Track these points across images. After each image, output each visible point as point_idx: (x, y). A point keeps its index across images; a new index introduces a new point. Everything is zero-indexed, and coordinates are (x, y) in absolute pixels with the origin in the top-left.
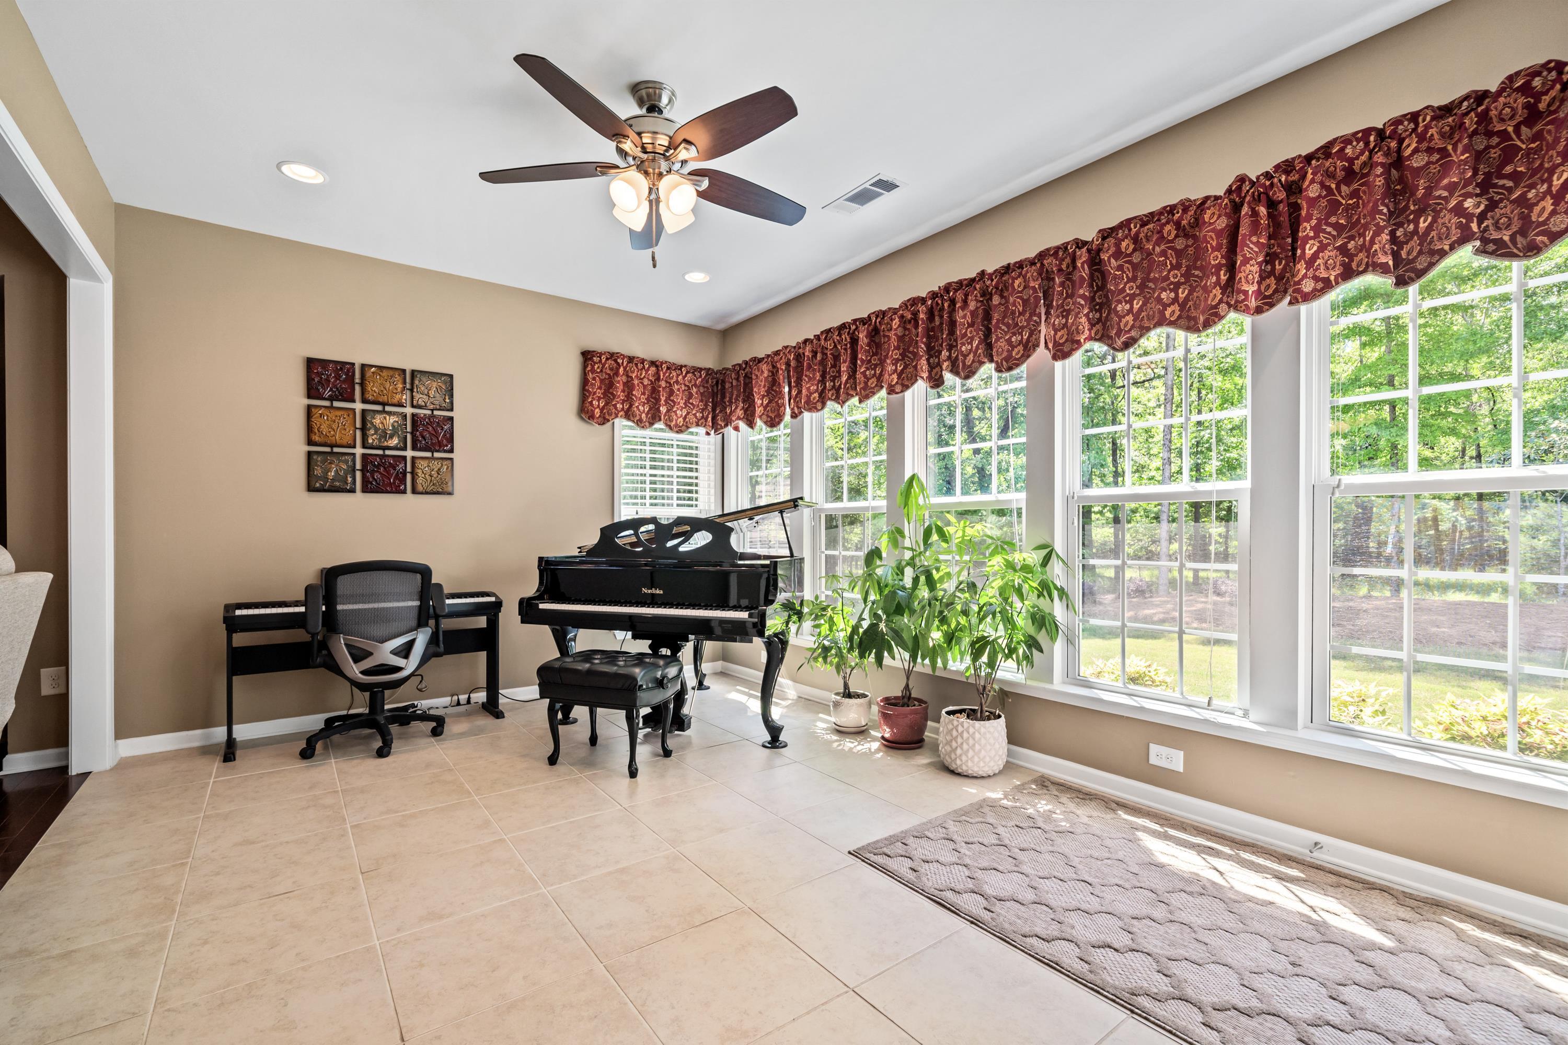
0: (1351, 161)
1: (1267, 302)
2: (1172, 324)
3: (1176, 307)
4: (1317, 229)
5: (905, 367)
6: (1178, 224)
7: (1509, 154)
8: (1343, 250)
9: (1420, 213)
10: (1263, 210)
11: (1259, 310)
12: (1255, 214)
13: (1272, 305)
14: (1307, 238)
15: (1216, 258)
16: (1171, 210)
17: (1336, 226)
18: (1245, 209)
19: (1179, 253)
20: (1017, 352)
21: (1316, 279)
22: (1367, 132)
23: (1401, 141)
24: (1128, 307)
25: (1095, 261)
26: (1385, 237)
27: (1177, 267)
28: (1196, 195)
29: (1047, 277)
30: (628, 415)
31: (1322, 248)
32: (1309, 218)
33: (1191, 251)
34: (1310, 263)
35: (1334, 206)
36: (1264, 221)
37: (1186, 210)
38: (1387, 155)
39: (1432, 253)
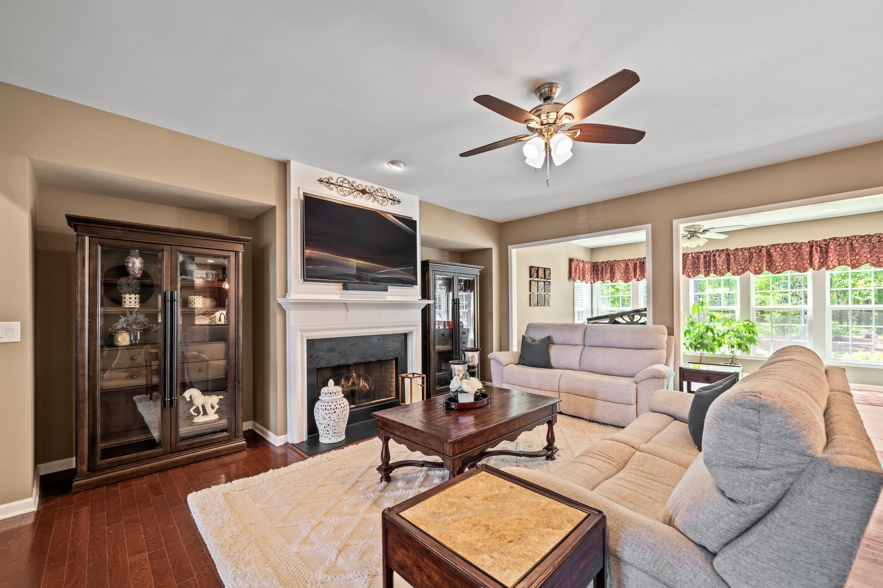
0: (841, 242)
1: (820, 268)
2: (792, 270)
3: (793, 266)
4: (833, 255)
5: (694, 270)
6: (794, 247)
7: (875, 247)
8: (838, 259)
9: (856, 255)
10: (819, 249)
11: (818, 270)
12: (816, 249)
13: (820, 269)
14: (830, 257)
15: (807, 257)
16: (792, 244)
17: (836, 254)
18: (814, 248)
19: (794, 254)
20: (740, 271)
21: (833, 265)
22: (845, 237)
23: (853, 241)
24: (779, 264)
25: (768, 251)
26: (849, 259)
27: (794, 257)
28: (799, 241)
29: (751, 254)
30: (579, 279)
31: (834, 259)
32: (831, 252)
33: (797, 253)
34: (832, 261)
35: (836, 250)
36: (819, 251)
37: (797, 244)
38: (849, 242)
39: (859, 264)
